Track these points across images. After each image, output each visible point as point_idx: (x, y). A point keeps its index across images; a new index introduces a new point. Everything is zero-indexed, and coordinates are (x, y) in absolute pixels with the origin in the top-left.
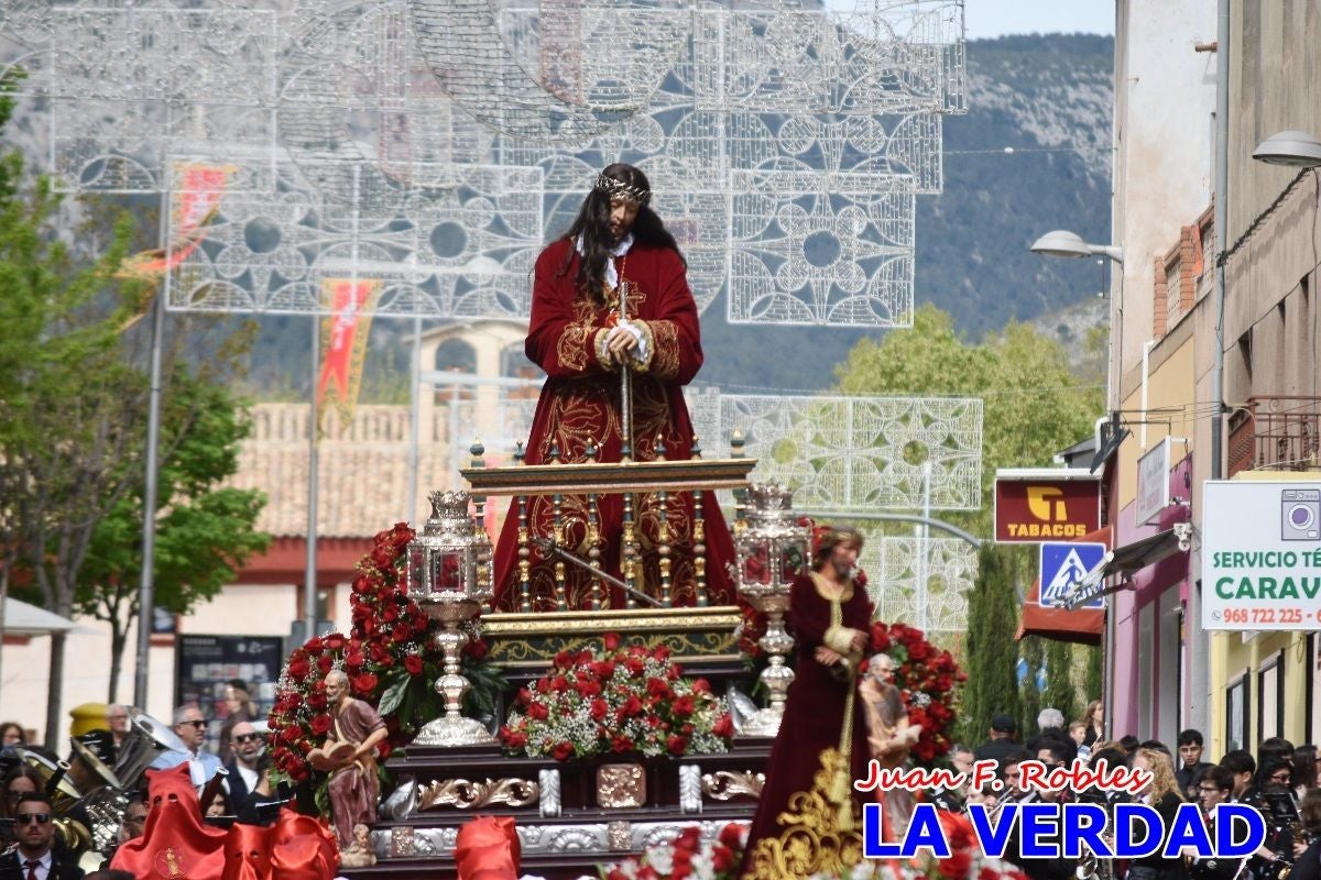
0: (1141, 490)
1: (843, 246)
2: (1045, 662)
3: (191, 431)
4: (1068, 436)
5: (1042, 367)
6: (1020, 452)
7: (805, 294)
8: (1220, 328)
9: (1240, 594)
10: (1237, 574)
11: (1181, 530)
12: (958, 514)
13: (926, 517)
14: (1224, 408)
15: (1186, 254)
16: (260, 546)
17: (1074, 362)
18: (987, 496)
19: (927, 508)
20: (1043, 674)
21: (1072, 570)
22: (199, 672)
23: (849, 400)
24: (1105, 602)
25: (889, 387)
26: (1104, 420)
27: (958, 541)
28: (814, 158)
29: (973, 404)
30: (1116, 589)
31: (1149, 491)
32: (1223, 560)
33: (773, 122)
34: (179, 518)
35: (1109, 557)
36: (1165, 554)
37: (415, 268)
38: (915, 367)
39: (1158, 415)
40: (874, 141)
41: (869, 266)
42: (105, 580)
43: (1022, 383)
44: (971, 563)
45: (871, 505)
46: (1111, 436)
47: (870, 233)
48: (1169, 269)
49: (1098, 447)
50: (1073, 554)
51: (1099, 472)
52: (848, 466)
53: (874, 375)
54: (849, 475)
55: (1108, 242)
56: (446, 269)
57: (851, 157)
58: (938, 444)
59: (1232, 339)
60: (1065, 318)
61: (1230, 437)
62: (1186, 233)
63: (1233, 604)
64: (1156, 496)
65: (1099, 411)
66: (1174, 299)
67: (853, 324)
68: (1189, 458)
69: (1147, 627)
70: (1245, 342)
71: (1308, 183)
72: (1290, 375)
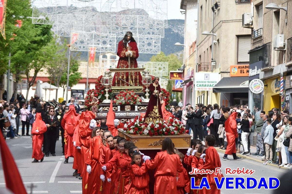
0: (187, 74)
1: (152, 44)
2: (175, 94)
3: (73, 65)
4: (178, 67)
5: (175, 59)
6: (172, 69)
7: (147, 50)
8: (197, 54)
9: (199, 86)
10: (199, 84)
11: (192, 78)
12: (165, 76)
13: (161, 77)
14: (198, 64)
15: (193, 45)
16: (81, 79)
17: (179, 58)
18: (168, 74)
19: (161, 76)
20: (175, 96)
21: (179, 83)
22: (74, 94)
23: (152, 62)
24: (183, 87)
25: (157, 61)
26: (183, 65)
27: (165, 79)
28: (149, 33)
29: (167, 63)
30: (184, 85)
31: (188, 74)
32: (197, 82)
33: (144, 29)
34: (72, 75)
35: (183, 82)
36: (190, 81)
37: (100, 46)
38: (160, 59)
39: (190, 65)
40: (156, 31)
41: (155, 46)
42: (63, 83)
43: (173, 61)
44: (167, 82)
45: (154, 75)
46: (184, 67)
47: (155, 42)
48: (191, 47)
49: (182, 68)
50: (179, 81)
51: (182, 72)
52: (152, 70)
53: (155, 59)
54: (152, 71)
55: (183, 44)
56: (104, 46)
57: (153, 33)
58: (163, 68)
59: (198, 56)
60: (177, 53)
61: (198, 67)
62: (193, 43)
63: (199, 87)
65: (182, 64)
66: (191, 51)
67: (153, 53)
68: (193, 70)
69: (188, 90)
70: (200, 56)
71: (208, 37)
72: (206, 60)
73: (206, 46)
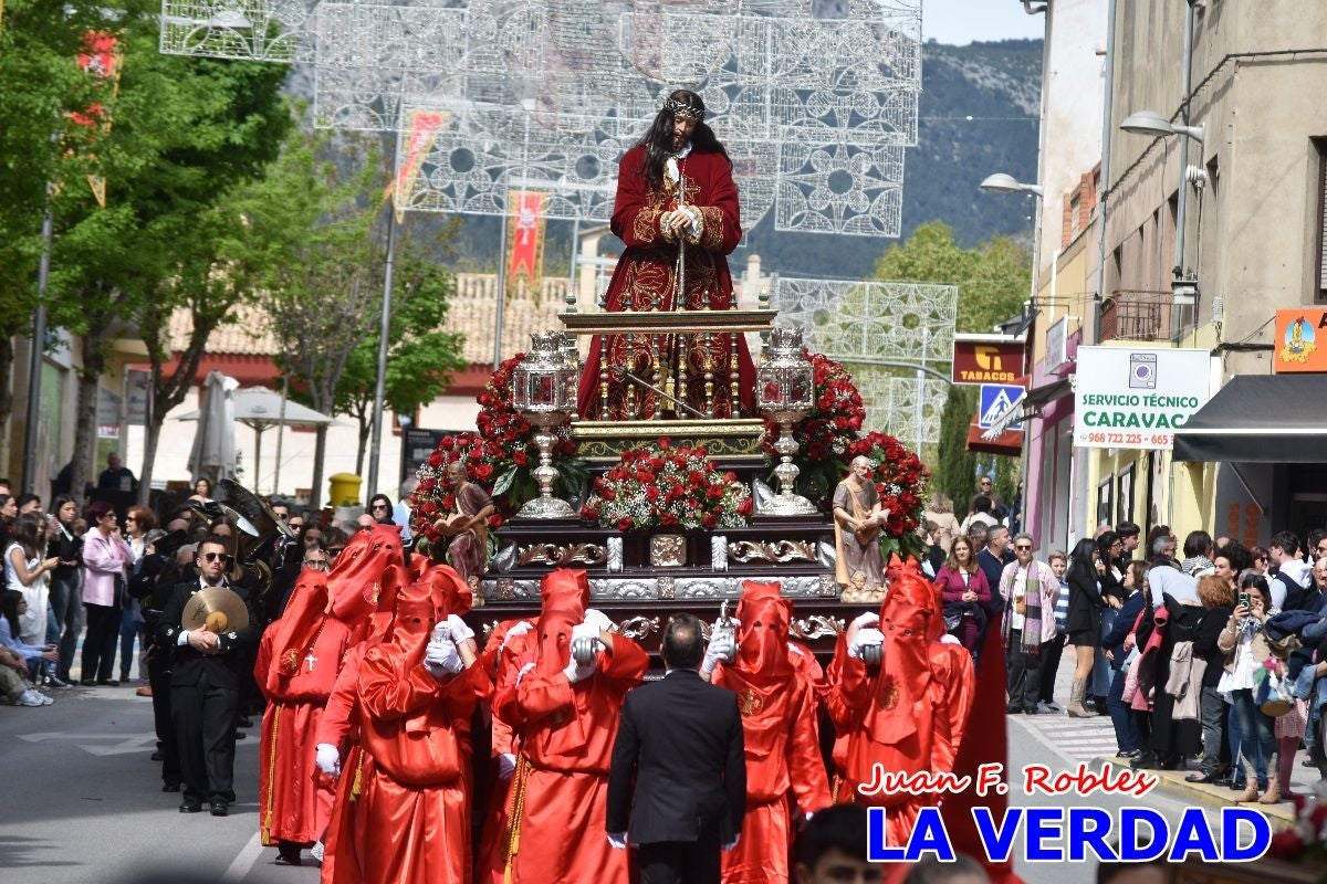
0: (1048, 351)
1: (855, 180)
3: (417, 290)
7: (829, 212)
8: (1102, 244)
9: (1100, 423)
10: (1099, 409)
11: (1072, 378)
12: (940, 363)
14: (1098, 297)
15: (1085, 192)
16: (462, 368)
19: (924, 359)
21: (1002, 403)
22: (418, 454)
23: (867, 284)
24: (1023, 425)
25: (903, 276)
26: (1028, 302)
28: (831, 120)
29: (951, 290)
30: (1030, 417)
31: (1053, 352)
32: (1090, 400)
33: (804, 96)
34: (407, 350)
35: (1025, 395)
36: (1062, 394)
37: (565, 186)
39: (1062, 301)
40: (871, 109)
41: (872, 194)
42: (356, 391)
46: (1027, 314)
47: (873, 173)
48: (1073, 202)
49: (1021, 321)
50: (1003, 393)
51: (1024, 338)
52: (865, 329)
54: (865, 335)
55: (1033, 181)
56: (586, 188)
57: (856, 120)
58: (926, 315)
59: (1109, 251)
62: (1084, 178)
63: (1096, 430)
64: (1057, 355)
66: (1075, 221)
67: (866, 234)
68: (1080, 330)
69: (1051, 445)
70: (1117, 253)
71: (1160, 148)
72: (1145, 275)
73: (1150, 196)
